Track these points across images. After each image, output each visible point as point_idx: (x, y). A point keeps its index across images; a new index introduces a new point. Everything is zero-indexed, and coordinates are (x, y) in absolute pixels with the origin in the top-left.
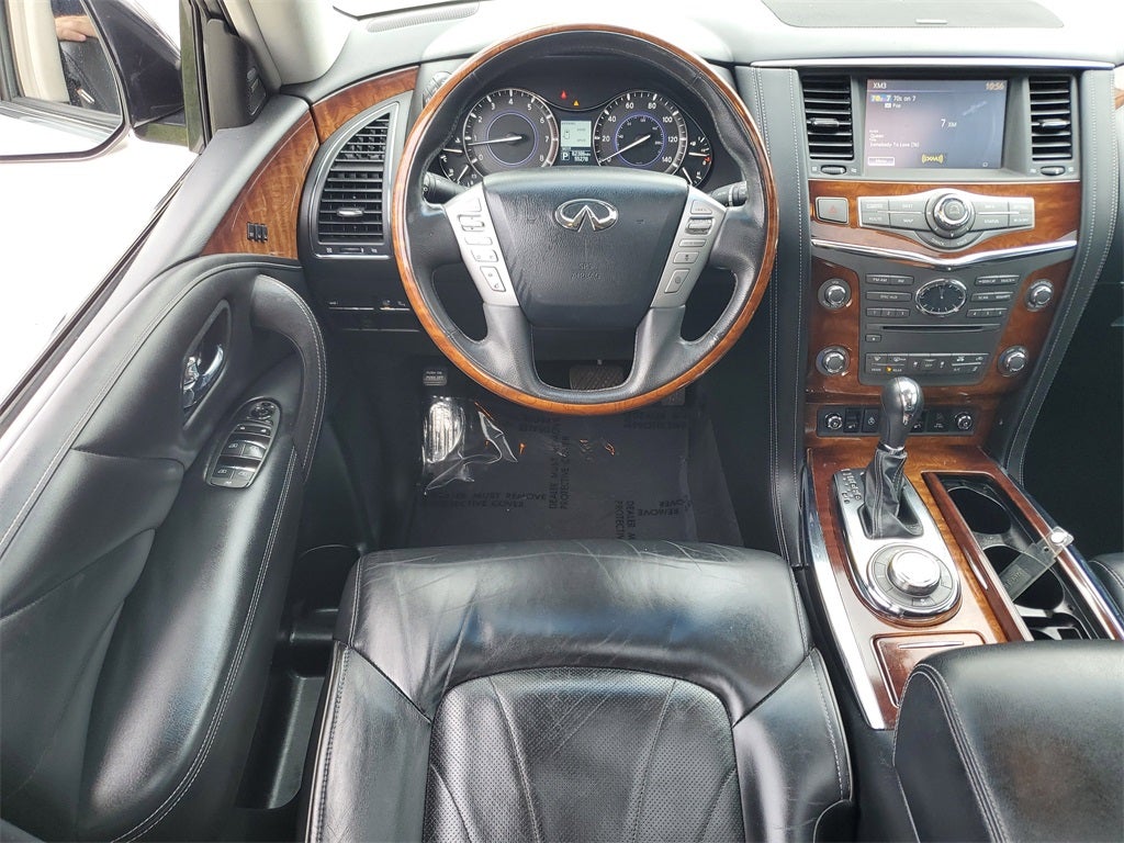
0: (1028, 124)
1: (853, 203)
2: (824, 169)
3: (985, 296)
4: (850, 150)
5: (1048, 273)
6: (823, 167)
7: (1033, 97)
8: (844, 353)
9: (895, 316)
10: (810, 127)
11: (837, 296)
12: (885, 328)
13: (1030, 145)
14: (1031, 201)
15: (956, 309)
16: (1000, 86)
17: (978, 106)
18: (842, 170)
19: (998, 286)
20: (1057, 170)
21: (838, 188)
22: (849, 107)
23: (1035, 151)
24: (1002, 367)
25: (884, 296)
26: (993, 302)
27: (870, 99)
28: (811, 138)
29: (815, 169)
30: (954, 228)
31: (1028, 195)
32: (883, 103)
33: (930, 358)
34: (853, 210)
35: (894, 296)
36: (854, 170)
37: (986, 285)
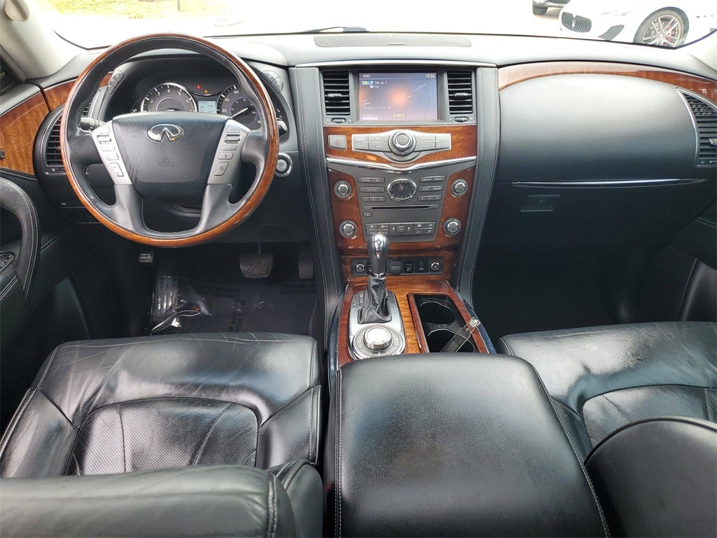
0: (447, 95)
1: (349, 138)
2: (334, 120)
3: (426, 188)
4: (348, 110)
5: (462, 175)
6: (333, 119)
7: (449, 81)
8: (354, 224)
9: (377, 201)
10: (326, 98)
11: (343, 190)
12: (373, 208)
13: (448, 106)
14: (449, 135)
15: (411, 196)
16: (433, 76)
17: (422, 86)
18: (343, 120)
19: (433, 182)
20: (463, 119)
21: (340, 130)
22: (348, 87)
23: (451, 109)
24: (445, 231)
25: (369, 189)
26: (432, 192)
27: (361, 83)
28: (327, 104)
29: (328, 120)
30: (404, 150)
31: (447, 132)
32: (369, 86)
33: (401, 225)
34: (349, 142)
35: (375, 189)
36: (350, 121)
37: (426, 182)
